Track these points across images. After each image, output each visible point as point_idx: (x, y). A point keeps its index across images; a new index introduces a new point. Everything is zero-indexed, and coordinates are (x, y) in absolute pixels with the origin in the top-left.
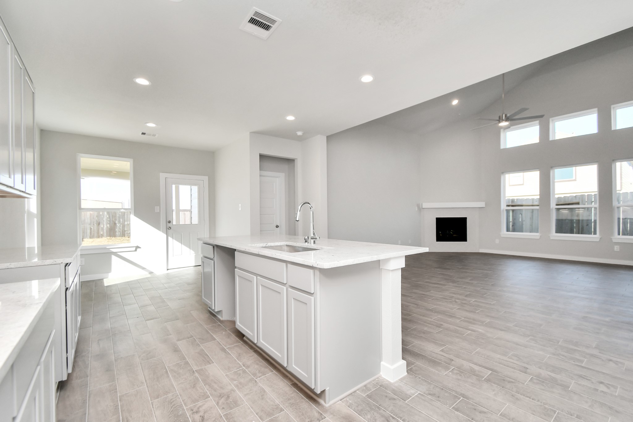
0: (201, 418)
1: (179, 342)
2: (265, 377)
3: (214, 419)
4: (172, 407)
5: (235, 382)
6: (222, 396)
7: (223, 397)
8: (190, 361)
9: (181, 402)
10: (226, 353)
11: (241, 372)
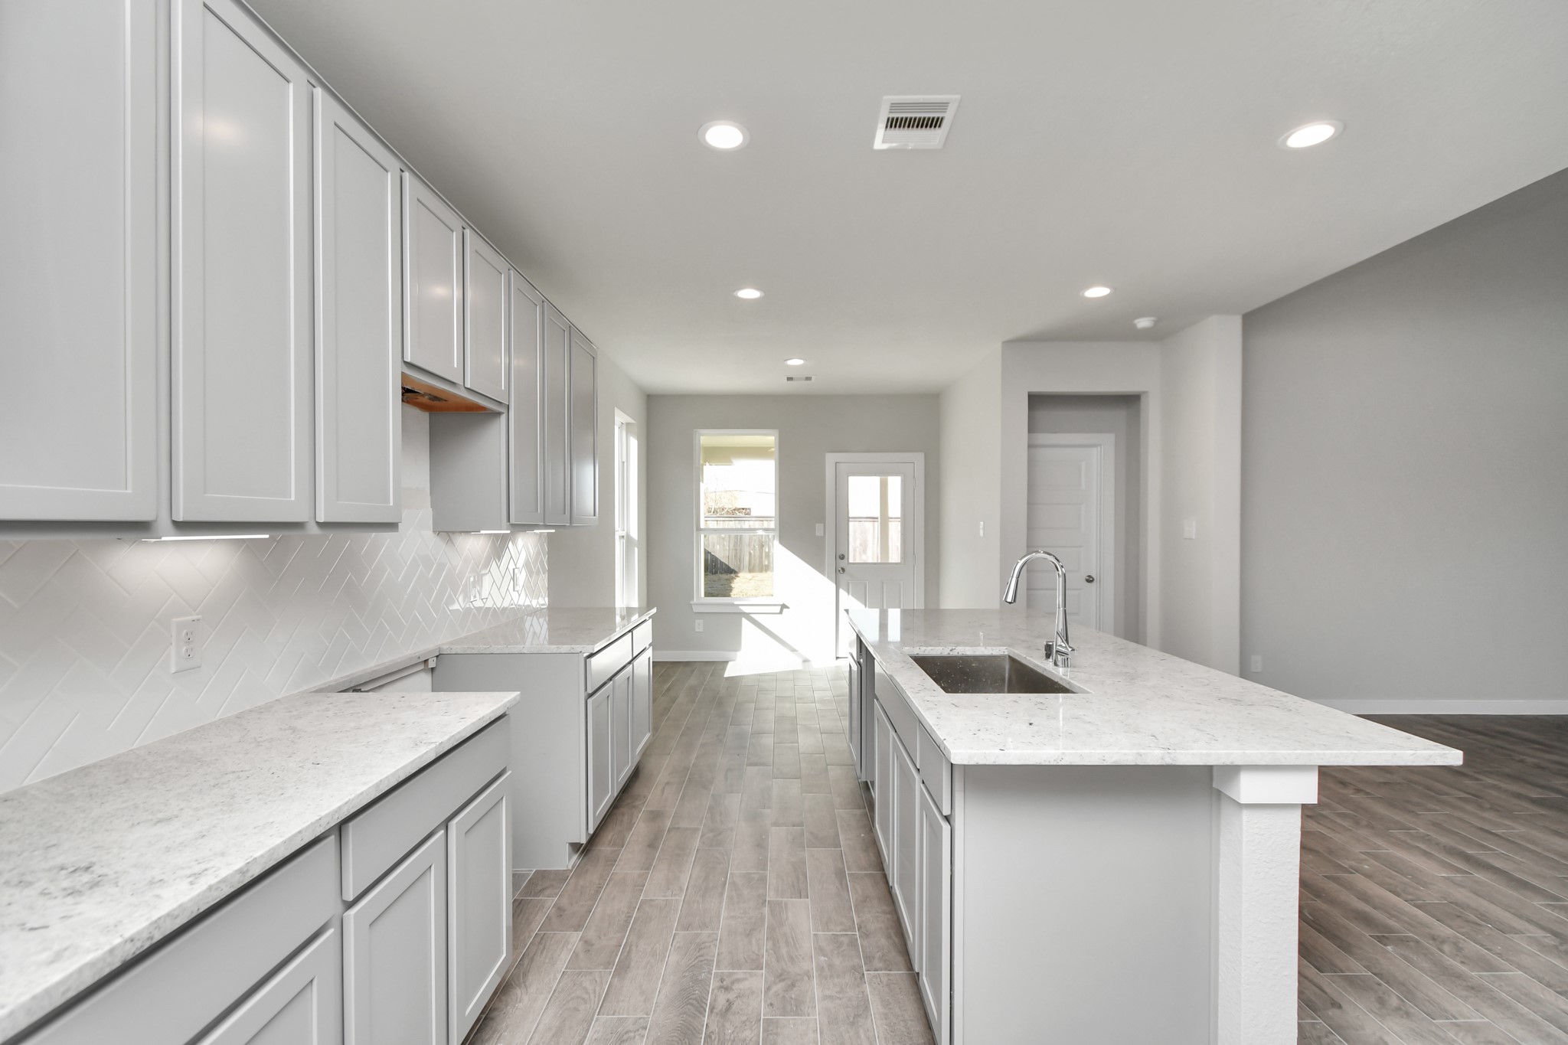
0: (727, 1004)
1: (774, 828)
2: (888, 975)
3: (744, 1018)
4: (697, 958)
5: (822, 958)
6: (783, 977)
7: (784, 980)
8: (771, 875)
9: (714, 956)
10: (841, 884)
11: (845, 940)
